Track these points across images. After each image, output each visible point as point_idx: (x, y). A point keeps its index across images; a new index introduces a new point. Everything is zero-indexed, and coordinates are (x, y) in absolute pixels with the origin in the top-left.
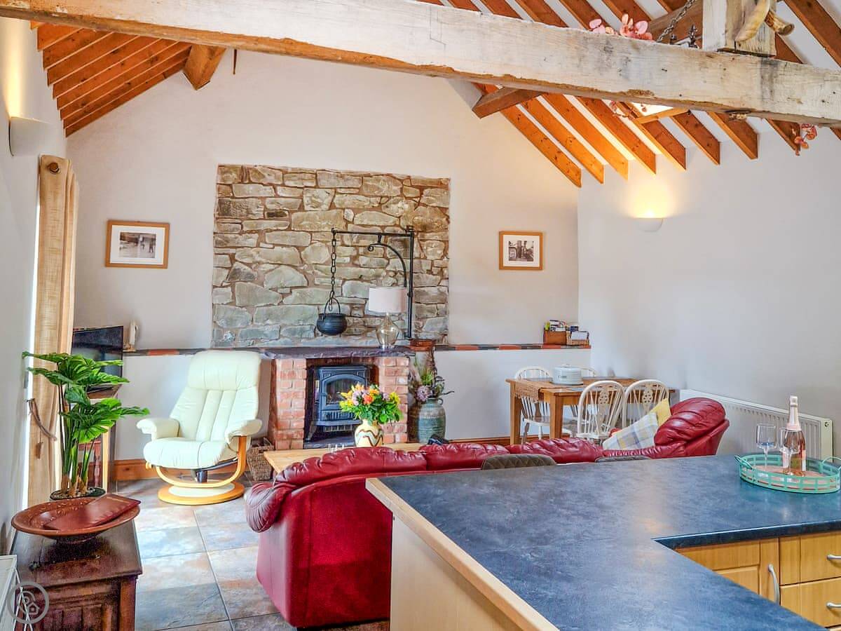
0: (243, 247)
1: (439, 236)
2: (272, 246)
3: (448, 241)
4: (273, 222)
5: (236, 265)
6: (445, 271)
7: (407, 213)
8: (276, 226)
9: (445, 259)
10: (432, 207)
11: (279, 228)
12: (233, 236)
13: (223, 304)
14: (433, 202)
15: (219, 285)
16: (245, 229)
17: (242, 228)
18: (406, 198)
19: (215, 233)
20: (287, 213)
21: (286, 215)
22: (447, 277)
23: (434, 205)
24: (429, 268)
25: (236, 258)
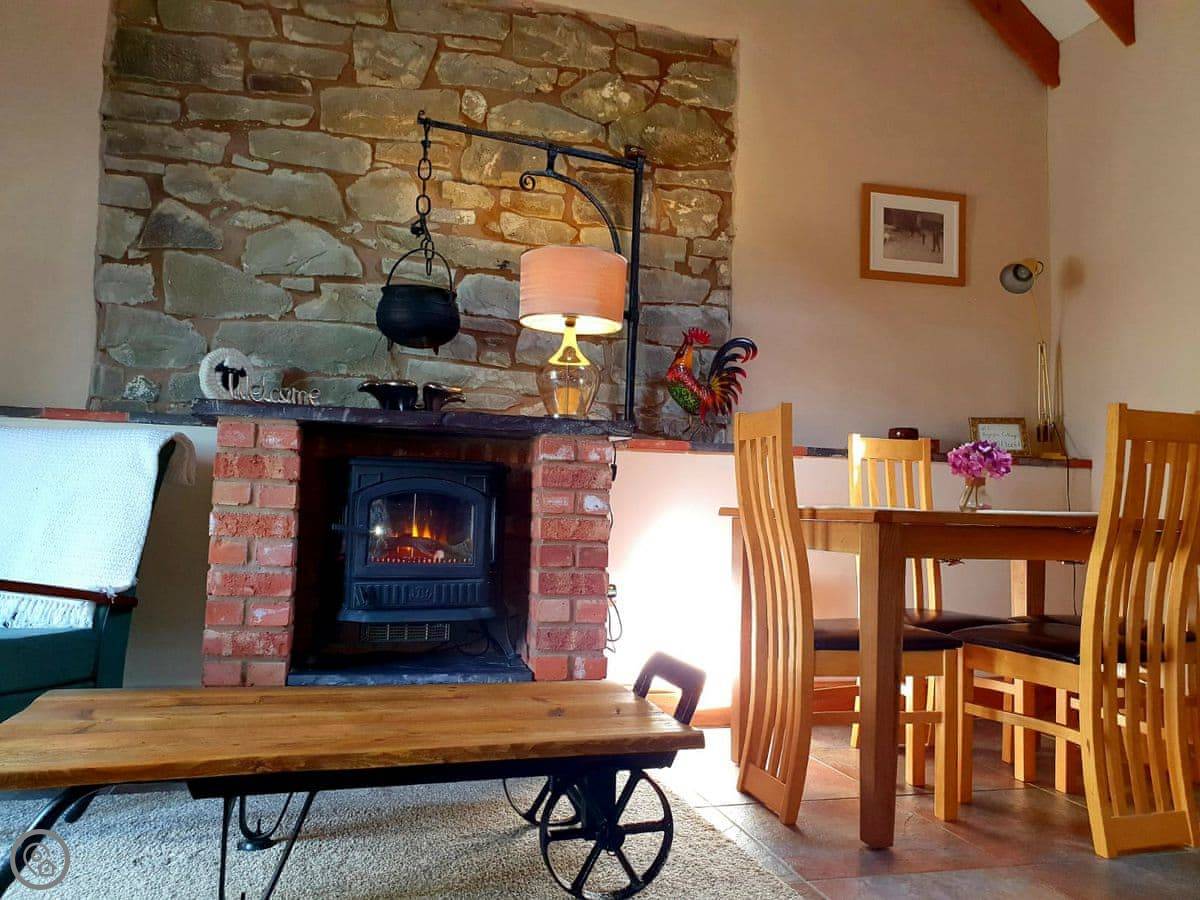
0: (184, 162)
1: (707, 178)
2: (264, 166)
3: (730, 195)
4: (268, 104)
5: (166, 206)
6: (723, 269)
7: (627, 116)
8: (278, 115)
9: (723, 238)
10: (692, 107)
11: (287, 122)
12: (157, 129)
13: (126, 304)
14: (691, 94)
15: (119, 257)
16: (193, 115)
17: (184, 111)
18: (624, 77)
19: (105, 117)
20: (307, 84)
21: (304, 90)
22: (727, 283)
23: (696, 101)
24: (681, 257)
25: (168, 189)
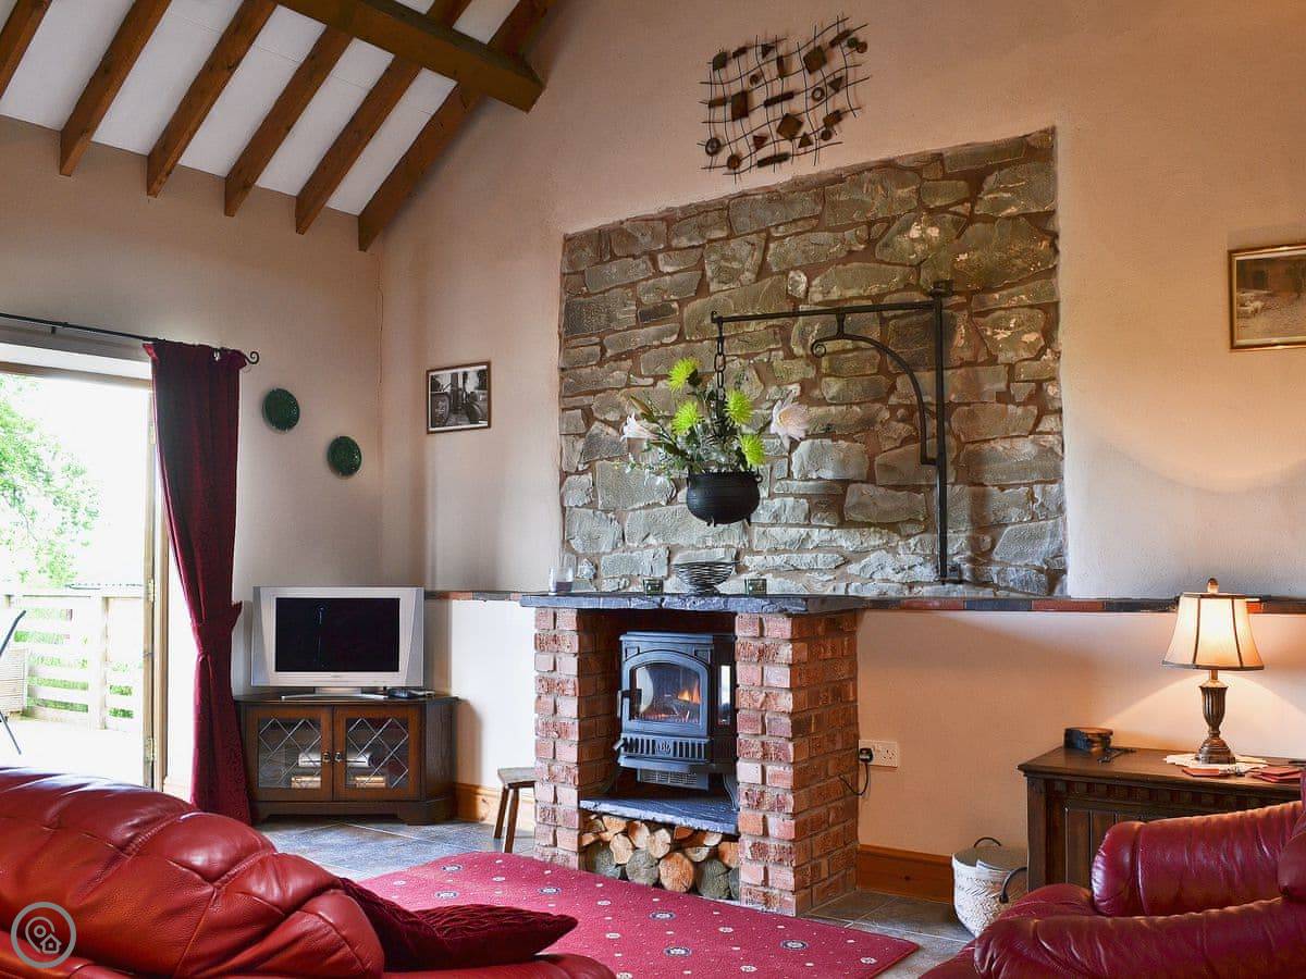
0: (604, 390)
1: (1027, 293)
2: (651, 381)
3: (1056, 304)
4: (652, 330)
5: (596, 427)
6: (1051, 390)
7: (939, 249)
8: (658, 337)
9: (1048, 356)
10: (1008, 218)
11: (665, 341)
12: (588, 370)
13: (577, 506)
14: (1008, 203)
15: (573, 471)
16: (609, 353)
17: (603, 351)
18: (930, 211)
19: (563, 370)
20: (675, 305)
21: (674, 311)
23: (1012, 210)
24: (1002, 386)
25: (596, 415)
